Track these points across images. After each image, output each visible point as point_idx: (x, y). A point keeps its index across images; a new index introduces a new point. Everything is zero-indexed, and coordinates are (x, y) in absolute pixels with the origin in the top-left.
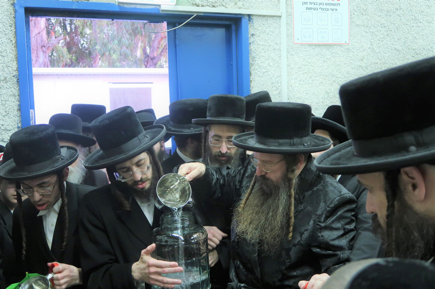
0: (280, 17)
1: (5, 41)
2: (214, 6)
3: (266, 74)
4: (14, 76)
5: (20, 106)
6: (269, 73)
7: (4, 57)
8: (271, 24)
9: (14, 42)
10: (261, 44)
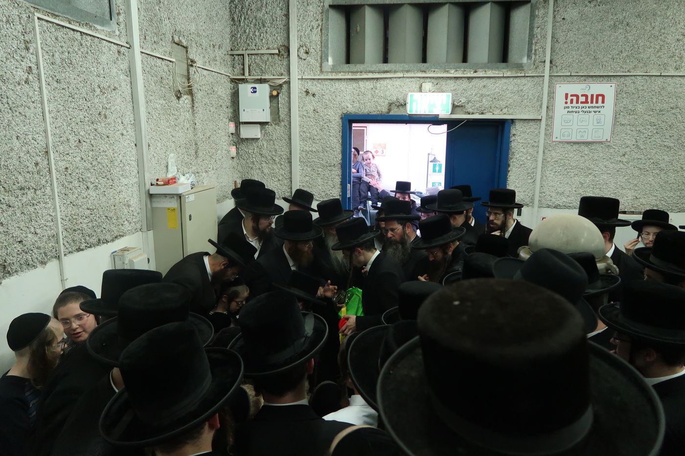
0: (541, 120)
1: (336, 141)
2: (482, 113)
3: (523, 166)
4: (339, 163)
5: (341, 182)
6: (526, 165)
7: (334, 151)
8: (532, 126)
10: (521, 142)
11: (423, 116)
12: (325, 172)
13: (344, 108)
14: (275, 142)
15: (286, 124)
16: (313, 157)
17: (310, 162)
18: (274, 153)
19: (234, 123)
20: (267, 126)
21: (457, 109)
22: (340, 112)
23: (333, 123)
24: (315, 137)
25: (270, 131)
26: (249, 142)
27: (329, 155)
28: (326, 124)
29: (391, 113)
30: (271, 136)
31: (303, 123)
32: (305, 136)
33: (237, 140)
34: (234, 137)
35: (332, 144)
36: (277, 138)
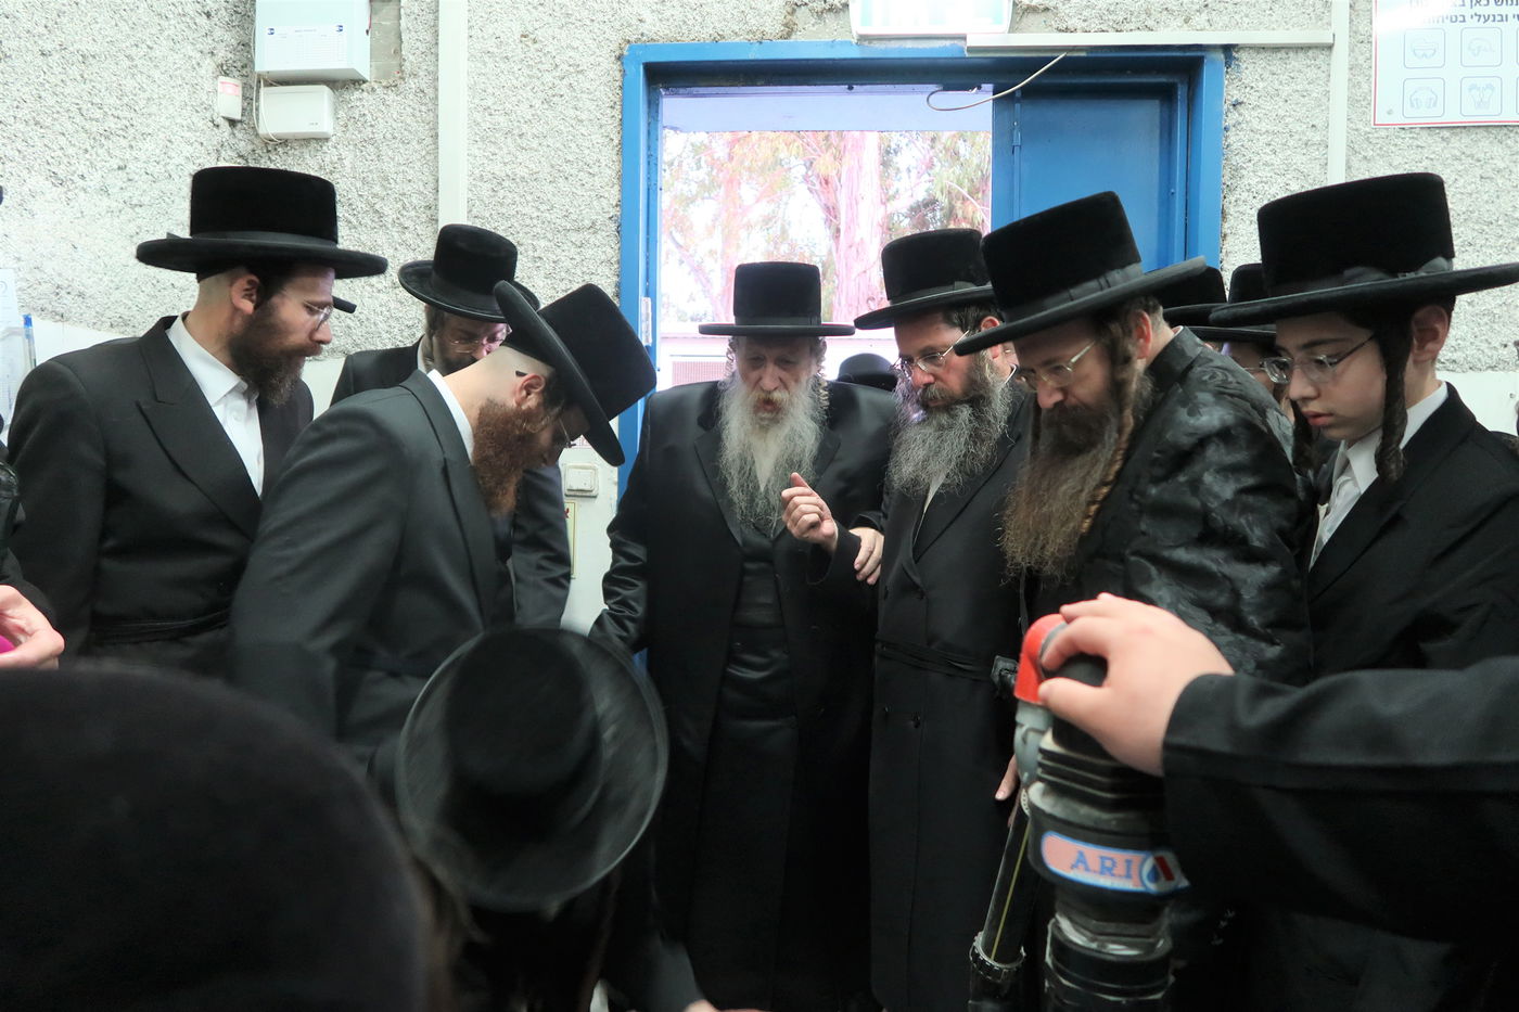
0: (1330, 47)
1: (599, 141)
4: (610, 218)
7: (594, 175)
8: (1300, 71)
9: (616, 142)
10: (1264, 130)
11: (909, 44)
12: (558, 251)
13: (630, 25)
14: (384, 148)
15: (424, 86)
16: (517, 199)
17: (508, 219)
18: (377, 189)
19: (238, 82)
20: (357, 94)
21: (1031, 19)
22: (615, 38)
23: (591, 75)
24: (525, 128)
25: (366, 112)
26: (290, 152)
27: (574, 190)
28: (565, 82)
29: (796, 37)
30: (369, 129)
31: (483, 79)
32: (488, 125)
33: (250, 147)
34: (239, 135)
35: (587, 152)
36: (389, 136)
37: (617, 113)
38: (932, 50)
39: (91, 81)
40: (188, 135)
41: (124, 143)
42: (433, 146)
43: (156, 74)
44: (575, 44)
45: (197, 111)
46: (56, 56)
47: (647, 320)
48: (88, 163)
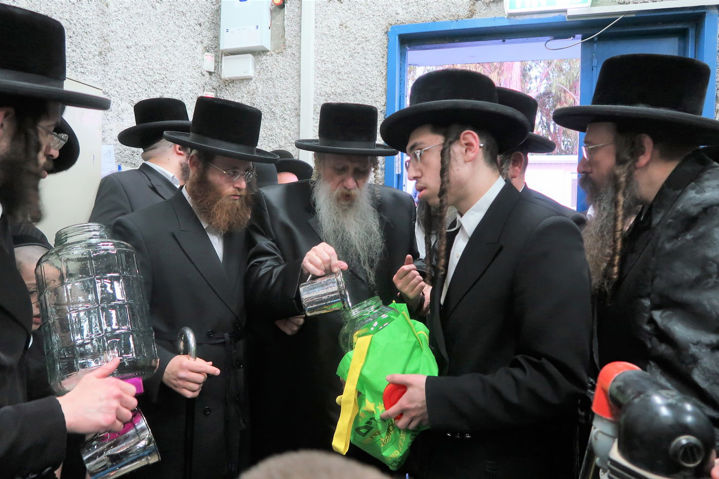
1: (376, 74)
2: (654, 2)
7: (373, 91)
9: (384, 74)
11: (535, 17)
13: (392, 16)
14: (276, 82)
15: (294, 52)
18: (273, 101)
19: (213, 55)
20: (265, 57)
22: (384, 23)
23: (373, 42)
24: (341, 70)
25: (269, 65)
26: (235, 86)
27: (364, 98)
28: (360, 46)
29: (476, 17)
30: (270, 73)
31: (321, 47)
32: (324, 69)
33: (218, 84)
34: (213, 79)
35: (370, 79)
36: (278, 76)
37: (385, 60)
38: (548, 18)
39: (148, 58)
40: (190, 80)
41: (162, 85)
42: (298, 80)
43: (177, 53)
44: (365, 27)
45: (195, 69)
46: (133, 48)
47: (399, 161)
48: (147, 95)
